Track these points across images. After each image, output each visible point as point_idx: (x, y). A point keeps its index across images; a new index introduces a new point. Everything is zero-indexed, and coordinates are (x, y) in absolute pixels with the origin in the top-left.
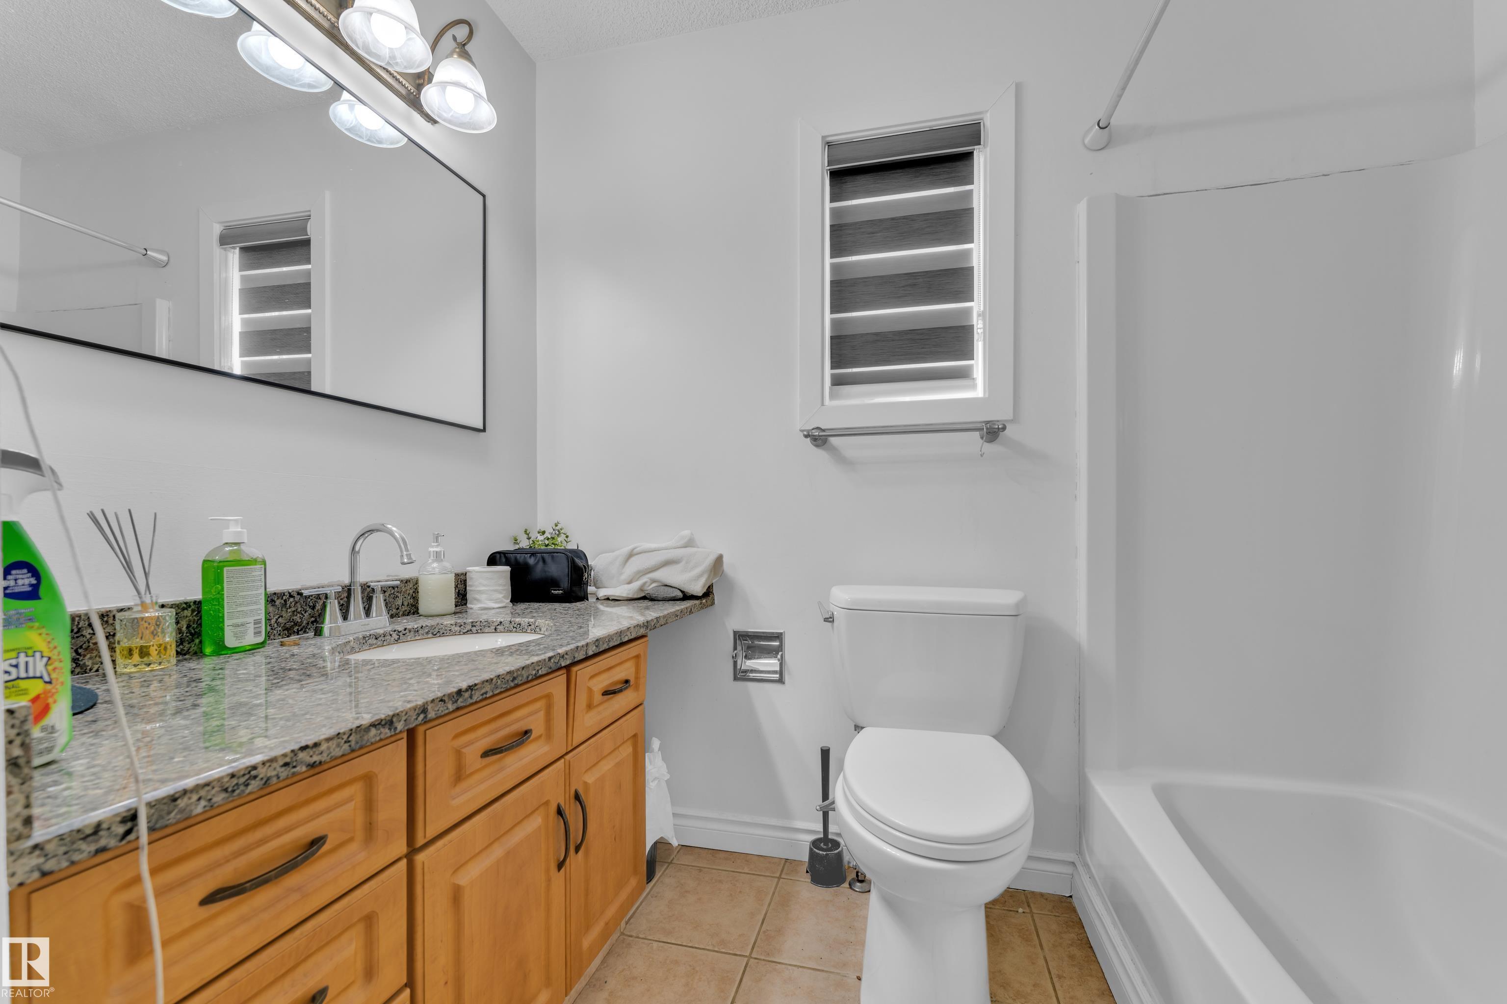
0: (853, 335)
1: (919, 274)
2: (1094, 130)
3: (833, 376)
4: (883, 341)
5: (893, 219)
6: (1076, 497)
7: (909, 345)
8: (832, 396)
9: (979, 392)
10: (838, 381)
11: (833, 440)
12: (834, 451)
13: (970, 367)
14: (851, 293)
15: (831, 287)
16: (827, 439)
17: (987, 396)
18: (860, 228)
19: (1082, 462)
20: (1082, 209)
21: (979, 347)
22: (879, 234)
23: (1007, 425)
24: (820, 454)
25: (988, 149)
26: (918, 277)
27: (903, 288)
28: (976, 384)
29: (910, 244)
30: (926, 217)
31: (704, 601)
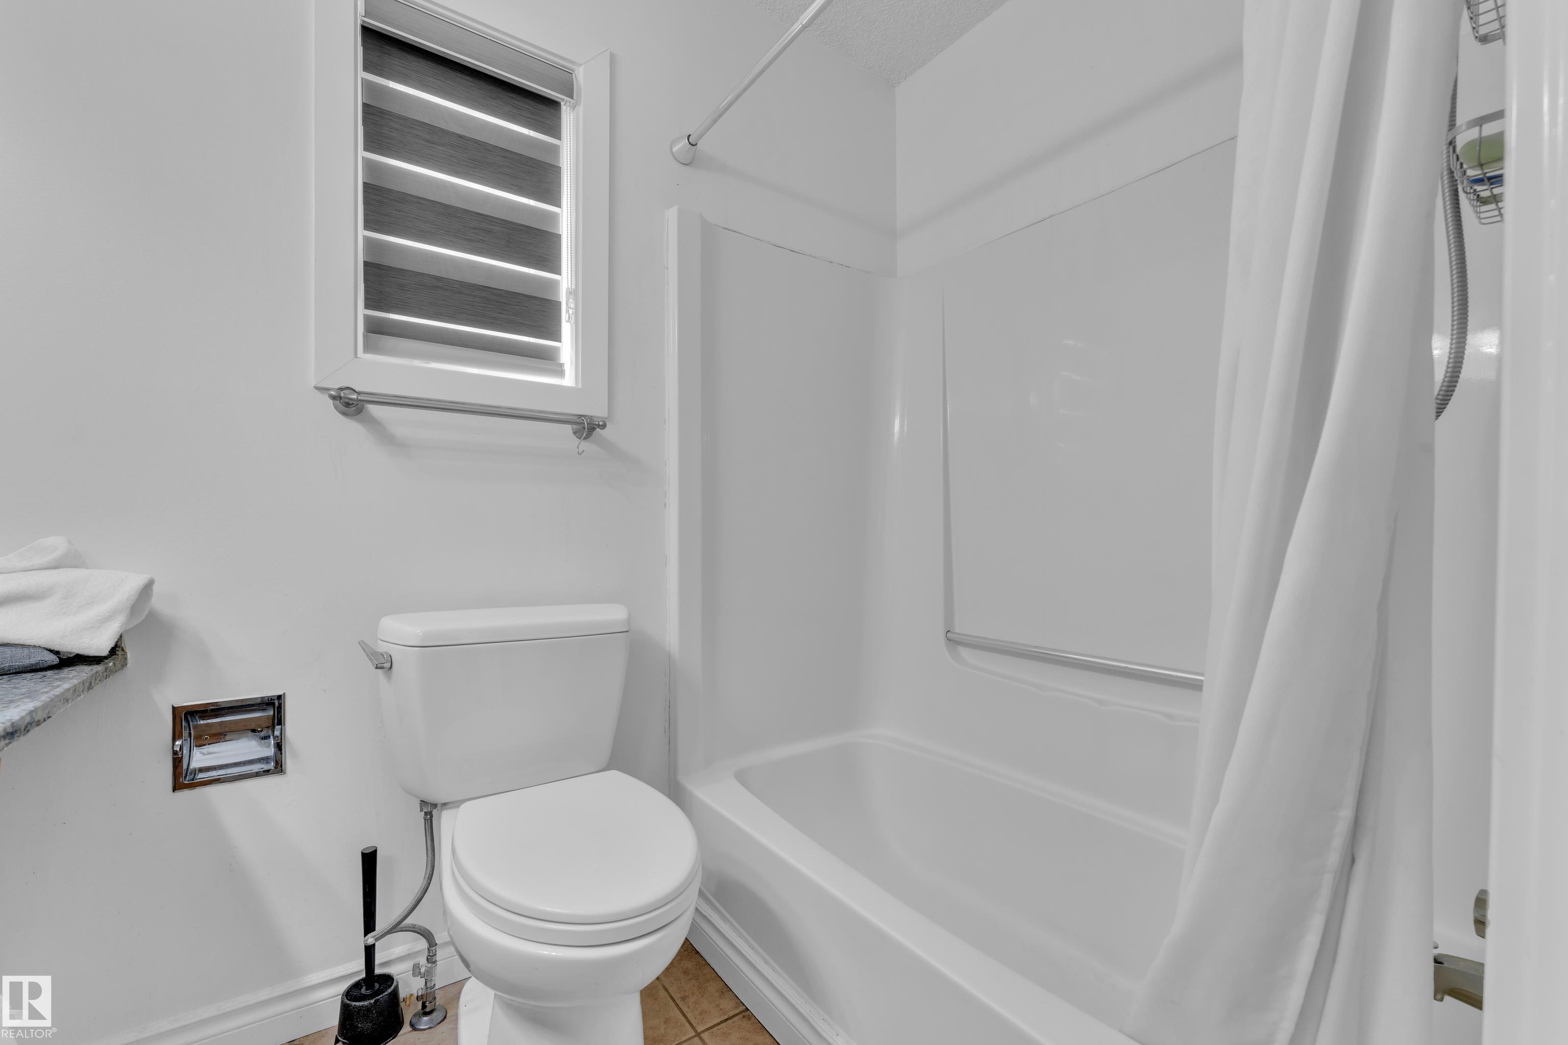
0: (402, 270)
1: (495, 220)
2: (683, 143)
3: (367, 318)
4: (447, 290)
5: (460, 136)
6: (665, 505)
7: (482, 305)
8: (368, 348)
9: (568, 380)
10: (375, 329)
11: (371, 408)
12: (373, 423)
13: (556, 350)
14: (396, 210)
15: (365, 192)
16: (363, 405)
17: (580, 386)
18: (411, 127)
19: (672, 470)
20: (672, 215)
21: (566, 329)
22: (441, 148)
23: (607, 422)
24: (351, 427)
25: (581, 109)
26: (494, 223)
27: (473, 231)
28: (564, 370)
29: (483, 177)
30: (505, 154)
31: (111, 664)
